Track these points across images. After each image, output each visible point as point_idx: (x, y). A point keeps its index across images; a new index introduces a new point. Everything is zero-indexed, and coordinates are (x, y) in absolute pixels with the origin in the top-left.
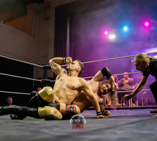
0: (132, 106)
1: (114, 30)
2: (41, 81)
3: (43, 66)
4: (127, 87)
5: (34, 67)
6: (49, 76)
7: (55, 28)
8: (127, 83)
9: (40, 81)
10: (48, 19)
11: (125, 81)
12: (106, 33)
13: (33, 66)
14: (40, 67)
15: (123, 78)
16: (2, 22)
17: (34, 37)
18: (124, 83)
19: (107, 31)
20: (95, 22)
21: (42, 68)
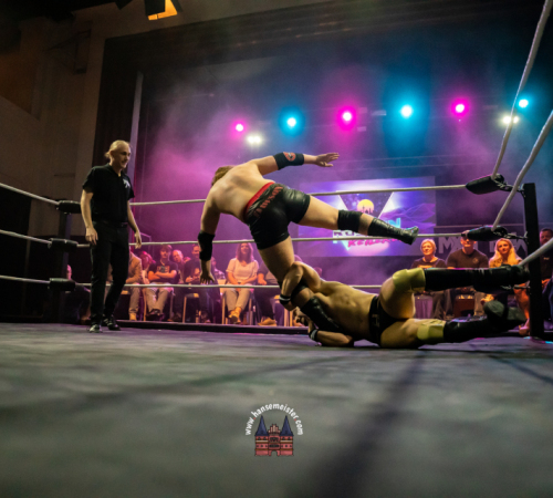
0: (291, 327)
2: (50, 242)
3: (58, 203)
5: (33, 203)
9: (46, 244)
10: (83, 71)
12: (239, 128)
13: (30, 199)
14: (50, 204)
17: (38, 118)
19: (242, 124)
20: (212, 95)
21: (56, 206)
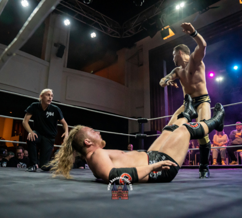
1: (221, 71)
2: (136, 136)
3: (137, 120)
4: (239, 140)
6: (146, 130)
7: (150, 74)
8: (239, 136)
9: (134, 137)
10: (142, 65)
11: (237, 134)
12: (212, 75)
13: (128, 119)
15: (236, 129)
16: (92, 72)
17: (128, 86)
18: (236, 136)
19: (213, 73)
